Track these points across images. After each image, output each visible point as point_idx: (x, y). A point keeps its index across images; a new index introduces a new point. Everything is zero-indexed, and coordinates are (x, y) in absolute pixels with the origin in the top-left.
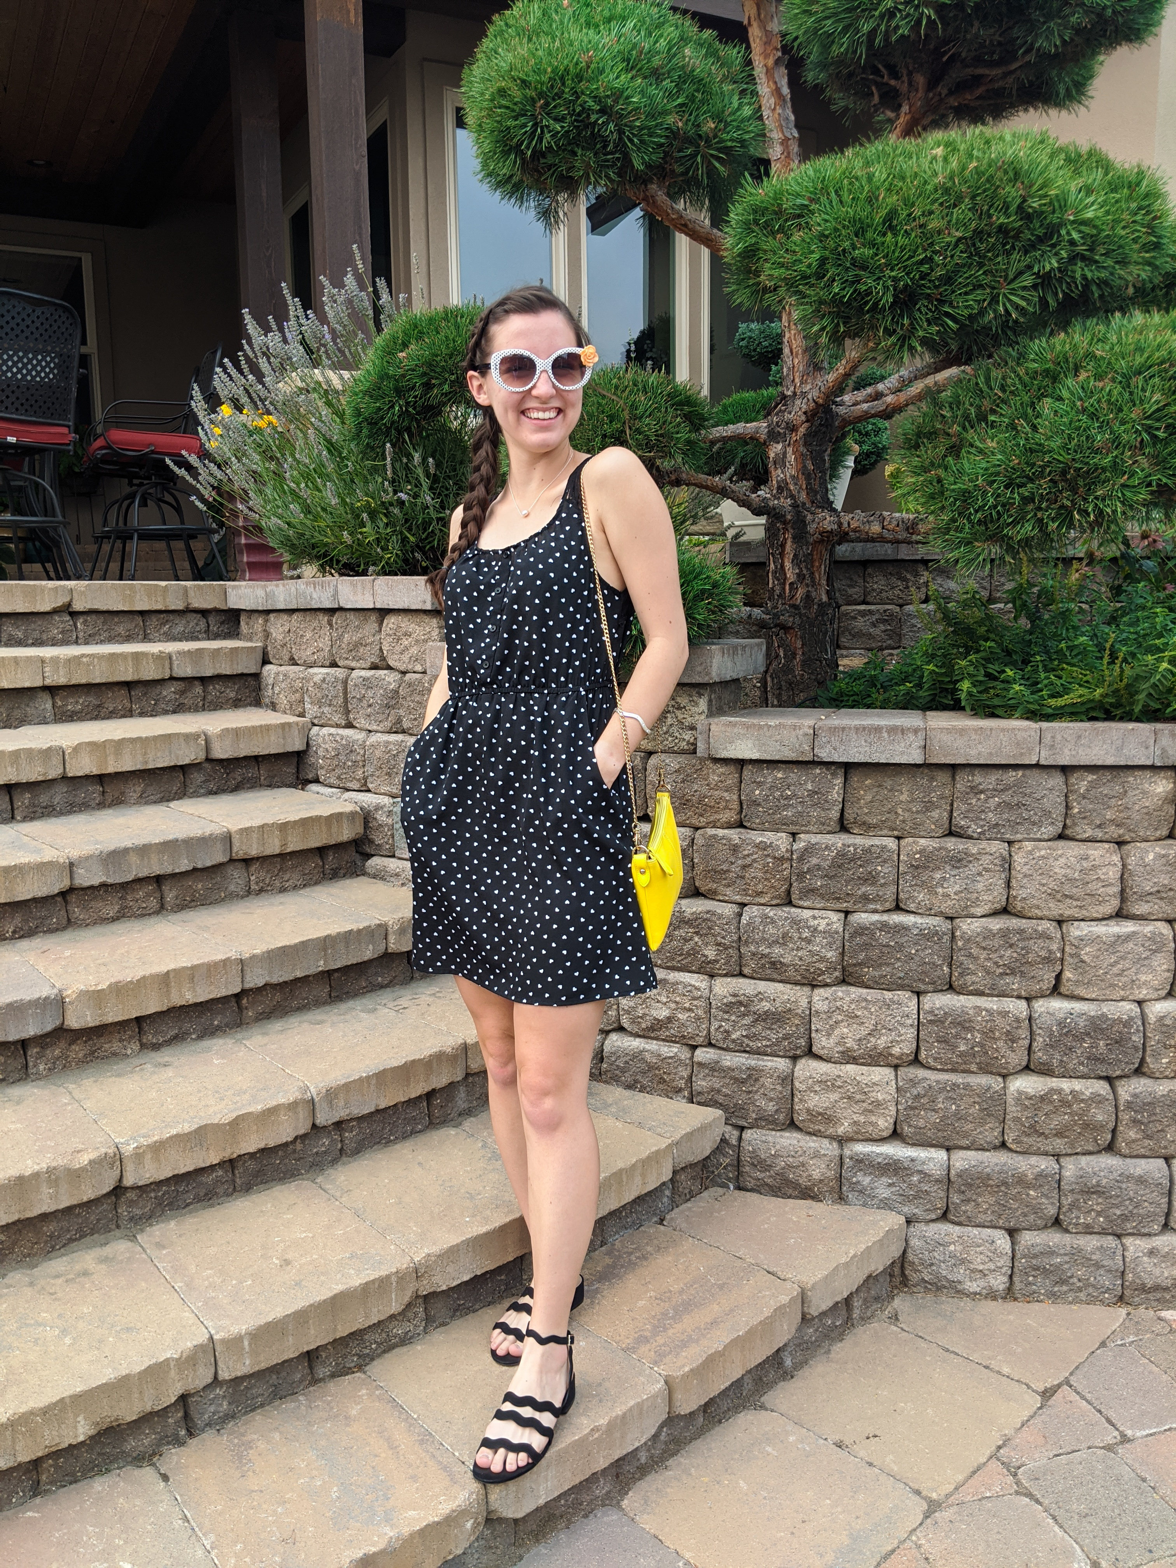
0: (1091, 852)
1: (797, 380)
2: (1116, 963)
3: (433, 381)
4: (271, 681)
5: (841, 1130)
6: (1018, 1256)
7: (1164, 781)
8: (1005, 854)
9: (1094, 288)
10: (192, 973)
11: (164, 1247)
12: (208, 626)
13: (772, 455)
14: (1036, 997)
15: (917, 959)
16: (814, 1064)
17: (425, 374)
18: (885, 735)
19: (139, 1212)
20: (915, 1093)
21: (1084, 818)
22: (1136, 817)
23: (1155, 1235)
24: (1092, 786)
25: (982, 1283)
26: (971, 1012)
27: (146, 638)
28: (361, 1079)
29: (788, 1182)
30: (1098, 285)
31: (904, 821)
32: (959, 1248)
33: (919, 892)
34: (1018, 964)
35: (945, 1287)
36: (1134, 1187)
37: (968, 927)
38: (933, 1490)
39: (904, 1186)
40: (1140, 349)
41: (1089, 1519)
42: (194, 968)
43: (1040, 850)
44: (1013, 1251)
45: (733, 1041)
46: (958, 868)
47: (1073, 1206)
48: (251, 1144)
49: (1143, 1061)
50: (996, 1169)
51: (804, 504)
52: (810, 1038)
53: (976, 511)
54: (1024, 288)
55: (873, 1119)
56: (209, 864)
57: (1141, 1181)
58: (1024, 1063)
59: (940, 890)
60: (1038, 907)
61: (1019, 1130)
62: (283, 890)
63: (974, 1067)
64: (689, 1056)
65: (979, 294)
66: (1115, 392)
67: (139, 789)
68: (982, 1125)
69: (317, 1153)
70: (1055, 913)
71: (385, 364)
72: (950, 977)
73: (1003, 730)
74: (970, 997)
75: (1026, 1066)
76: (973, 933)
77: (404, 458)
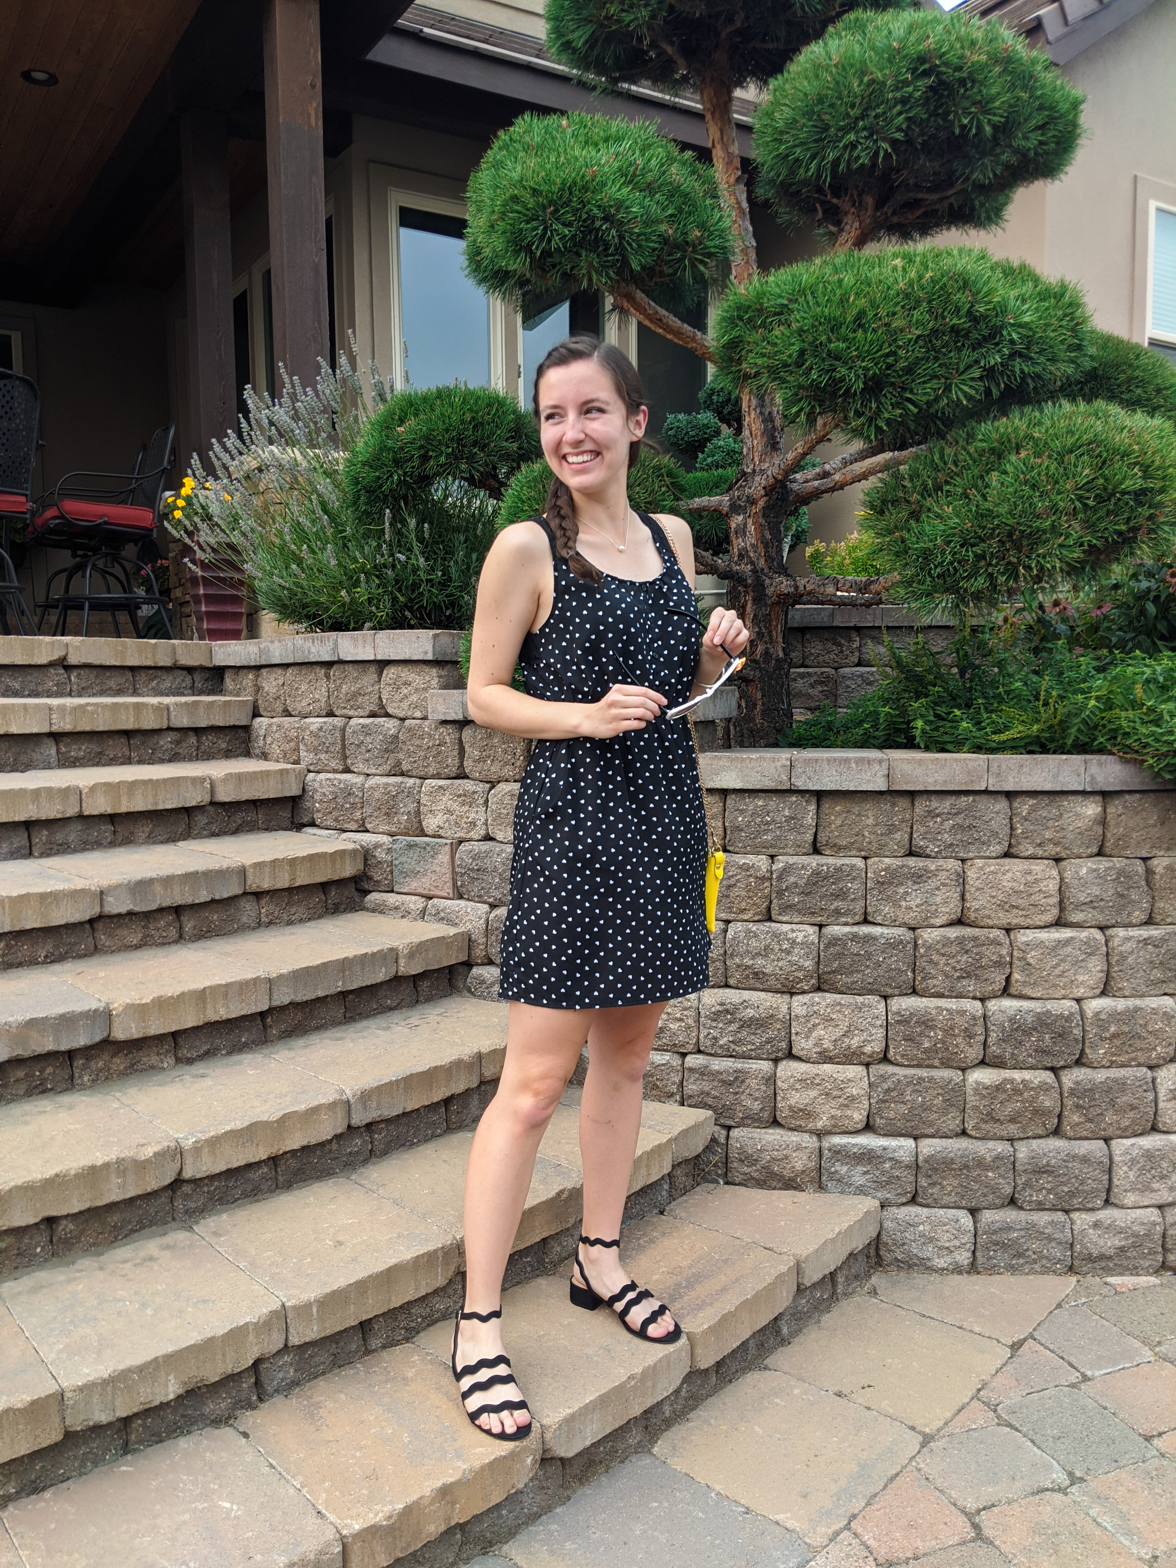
0: (1033, 867)
1: (756, 459)
2: (1058, 965)
3: (430, 454)
4: (262, 732)
5: (820, 1125)
6: (980, 1233)
7: (1093, 805)
8: (960, 870)
9: (1030, 381)
10: (225, 991)
11: (221, 1235)
12: (194, 682)
13: (733, 526)
14: (989, 998)
15: (884, 966)
16: (794, 1065)
17: (422, 447)
18: (854, 765)
19: (193, 1205)
20: (886, 1087)
21: (1027, 838)
22: (1071, 836)
23: (1099, 1209)
25: (949, 1259)
26: (933, 1012)
27: (135, 693)
28: (391, 1083)
29: (772, 1175)
30: (1032, 378)
31: (870, 843)
32: (928, 1228)
33: (885, 906)
34: (973, 968)
35: (916, 1265)
36: (1079, 1166)
37: (929, 935)
38: (926, 1426)
39: (877, 1173)
40: (1071, 432)
41: (1063, 1440)
42: (228, 985)
43: (990, 866)
44: (976, 1228)
45: (721, 1047)
46: (919, 883)
47: (1027, 1185)
48: (294, 1142)
49: (1082, 1052)
50: (959, 1153)
51: (762, 570)
52: (790, 1041)
53: (936, 567)
54: (972, 379)
55: (849, 1113)
56: (225, 895)
57: (1085, 1160)
58: (981, 1057)
59: (903, 903)
60: (989, 917)
61: (978, 1117)
62: (290, 923)
63: (936, 1062)
64: (680, 1062)
65: (934, 384)
66: (1053, 467)
67: (147, 830)
68: (945, 1114)
69: (350, 1153)
70: (1004, 922)
71: (384, 437)
72: (914, 980)
73: (956, 760)
74: (932, 999)
75: (982, 1060)
76: (934, 941)
77: (399, 526)
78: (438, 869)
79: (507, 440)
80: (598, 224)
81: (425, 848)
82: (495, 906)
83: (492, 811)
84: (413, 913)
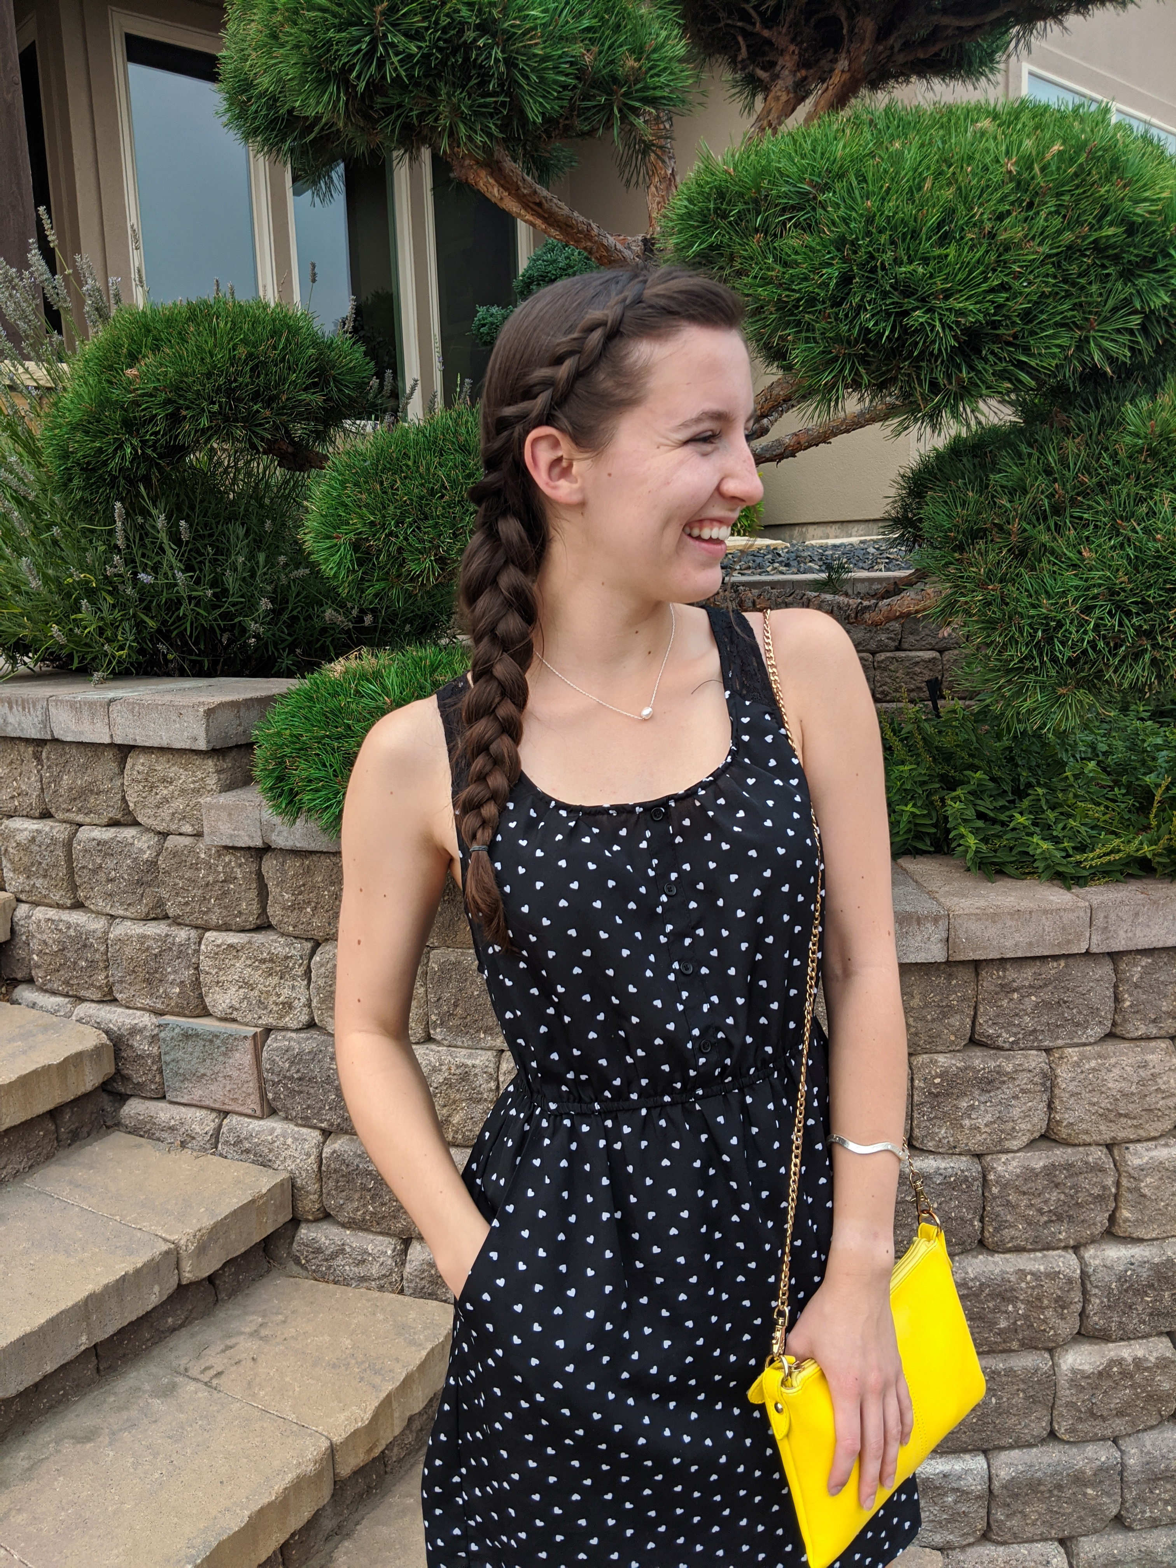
0: (1147, 1054)
3: (184, 413)
8: (1045, 1067)
14: (1085, 1245)
17: (169, 401)
21: (1137, 1012)
24: (1146, 971)
26: (1011, 1276)
33: (940, 1127)
34: (1066, 1208)
37: (1003, 1166)
39: (936, 1509)
43: (1089, 1060)
46: (989, 1092)
47: (1139, 1498)
50: (1048, 1468)
54: (1119, 331)
58: (1076, 1331)
59: (967, 1122)
60: (1087, 1132)
61: (1072, 1417)
65: (1063, 338)
68: (1026, 1415)
70: (1107, 1137)
71: (105, 385)
72: (982, 1232)
73: (1045, 912)
74: (1008, 1256)
75: (1079, 1333)
76: (1011, 1173)
77: (140, 520)
78: (235, 1074)
79: (306, 389)
81: (211, 1041)
82: (331, 1133)
83: (319, 988)
84: (200, 1141)
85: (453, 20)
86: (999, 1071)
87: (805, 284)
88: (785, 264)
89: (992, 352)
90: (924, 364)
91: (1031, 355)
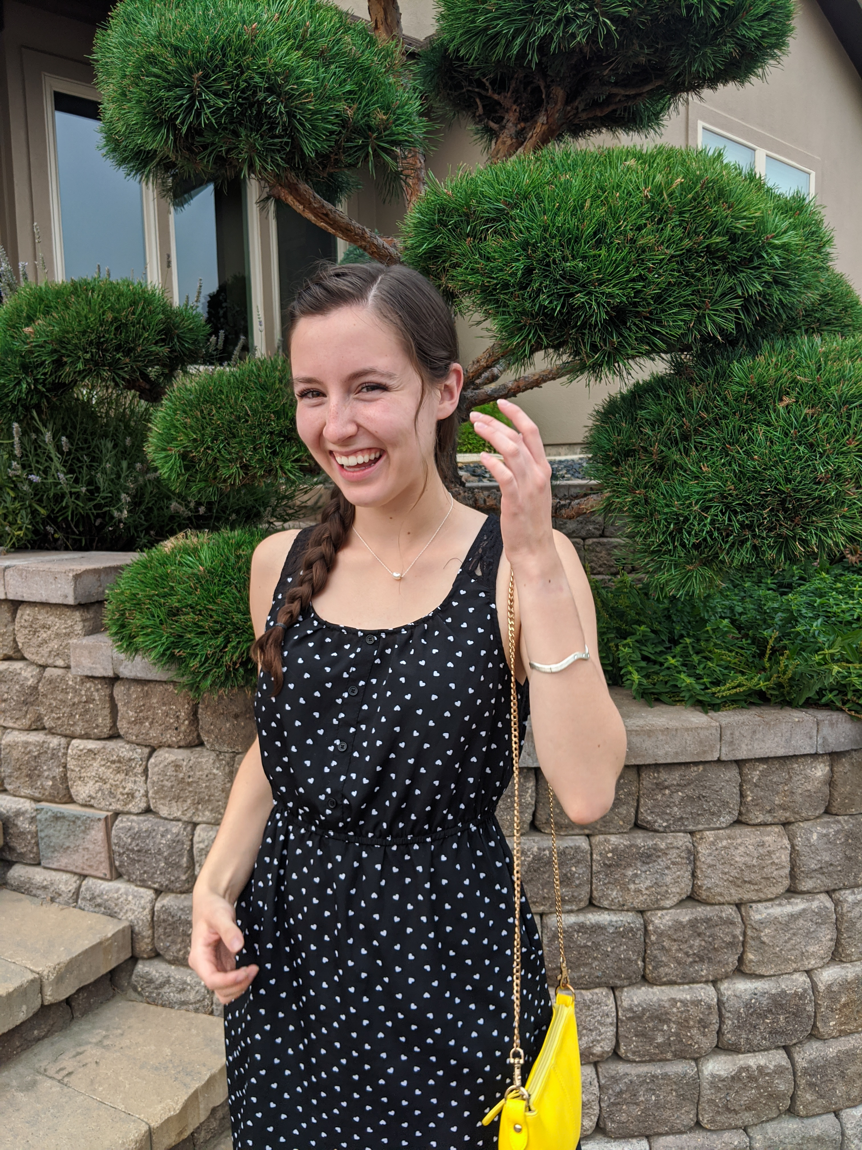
0: (765, 837)
2: (790, 939)
3: (65, 359)
7: (822, 765)
8: (690, 845)
14: (721, 980)
15: (613, 956)
17: (55, 351)
20: (618, 1089)
21: (757, 805)
22: (798, 799)
24: (763, 774)
26: (666, 1003)
33: (612, 890)
34: (706, 952)
37: (659, 919)
43: (721, 840)
46: (648, 863)
49: (814, 1026)
57: (819, 1140)
58: (714, 1045)
59: (632, 887)
60: (721, 895)
61: (712, 1110)
68: (678, 1109)
70: (736, 898)
71: (9, 338)
72: (644, 970)
73: (687, 729)
74: (663, 988)
75: (717, 1046)
76: (664, 925)
77: (34, 436)
78: (91, 847)
79: (156, 343)
80: (261, 95)
81: (74, 822)
82: (161, 892)
83: (153, 783)
84: (65, 897)
85: (249, 84)
86: (656, 848)
87: (501, 273)
88: (488, 259)
89: (635, 324)
90: (586, 331)
91: (663, 326)
